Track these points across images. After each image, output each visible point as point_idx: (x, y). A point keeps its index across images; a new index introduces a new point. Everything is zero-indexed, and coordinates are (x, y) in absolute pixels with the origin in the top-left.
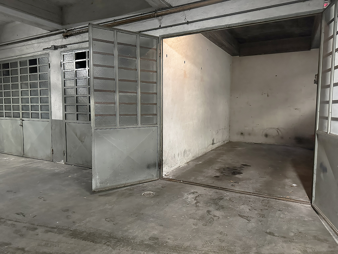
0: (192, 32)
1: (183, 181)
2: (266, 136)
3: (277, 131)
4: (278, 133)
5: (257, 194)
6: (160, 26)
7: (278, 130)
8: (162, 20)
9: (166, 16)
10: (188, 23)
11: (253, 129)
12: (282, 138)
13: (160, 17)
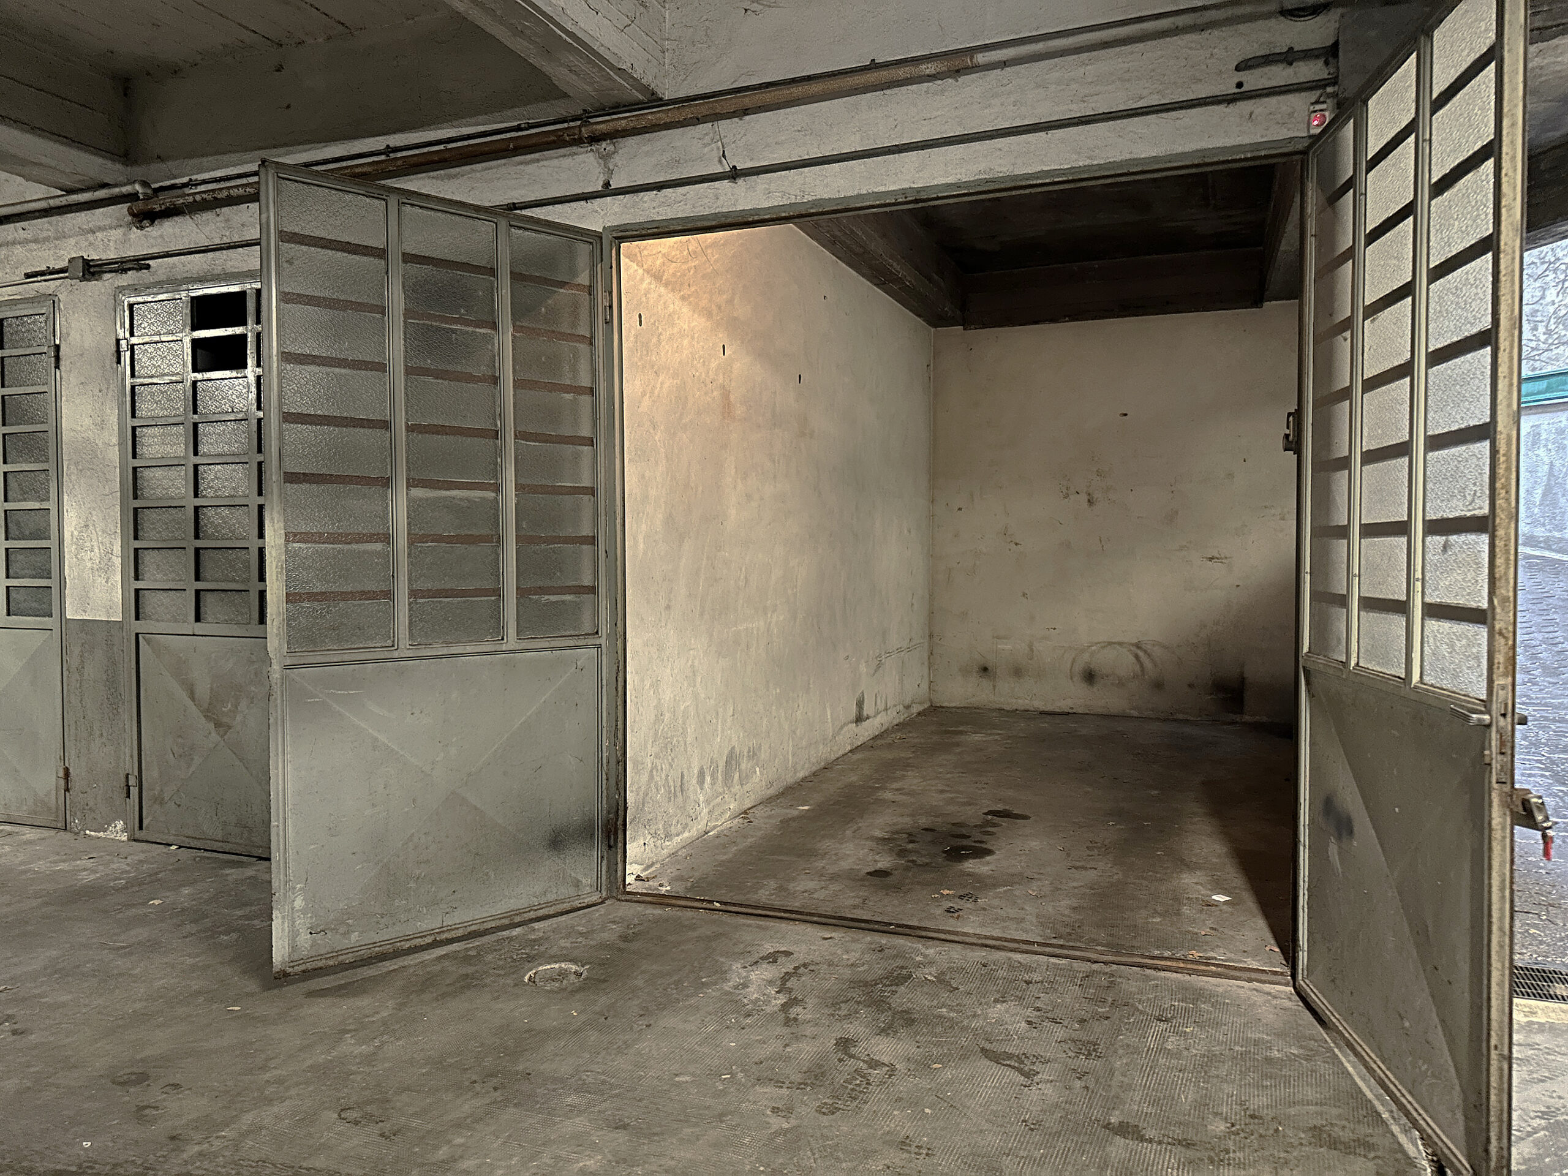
0: (756, 218)
1: (725, 903)
2: (1090, 677)
3: (1137, 657)
4: (1142, 666)
5: (1061, 947)
6: (607, 184)
7: (1141, 654)
8: (617, 158)
9: (631, 141)
10: (734, 174)
11: (1032, 650)
12: (1158, 685)
13: (604, 144)
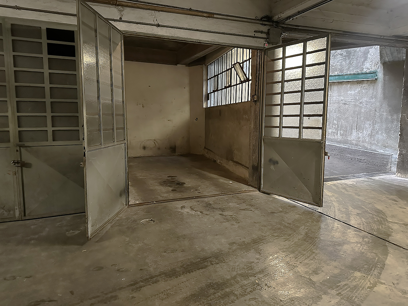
0: (163, 37)
2: (144, 148)
4: (155, 145)
6: (121, 18)
7: (155, 142)
8: (124, 12)
9: (128, 9)
10: (158, 26)
11: (130, 142)
12: (159, 149)
13: (120, 7)
